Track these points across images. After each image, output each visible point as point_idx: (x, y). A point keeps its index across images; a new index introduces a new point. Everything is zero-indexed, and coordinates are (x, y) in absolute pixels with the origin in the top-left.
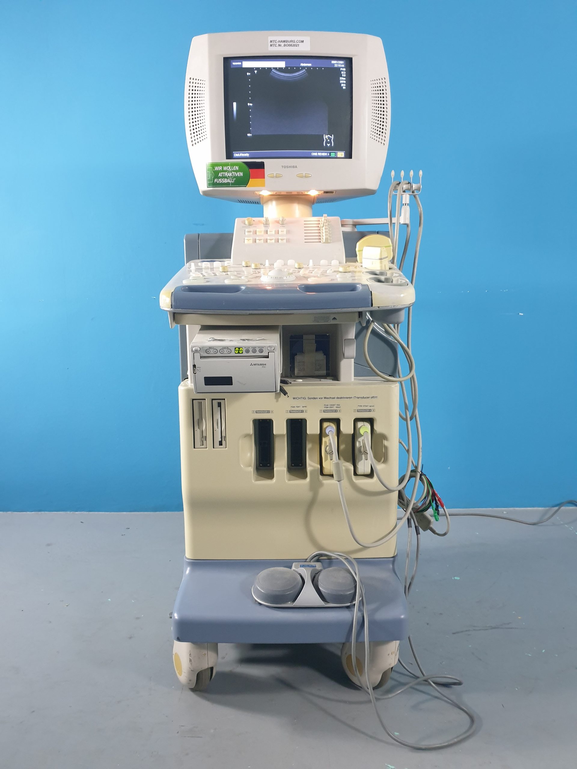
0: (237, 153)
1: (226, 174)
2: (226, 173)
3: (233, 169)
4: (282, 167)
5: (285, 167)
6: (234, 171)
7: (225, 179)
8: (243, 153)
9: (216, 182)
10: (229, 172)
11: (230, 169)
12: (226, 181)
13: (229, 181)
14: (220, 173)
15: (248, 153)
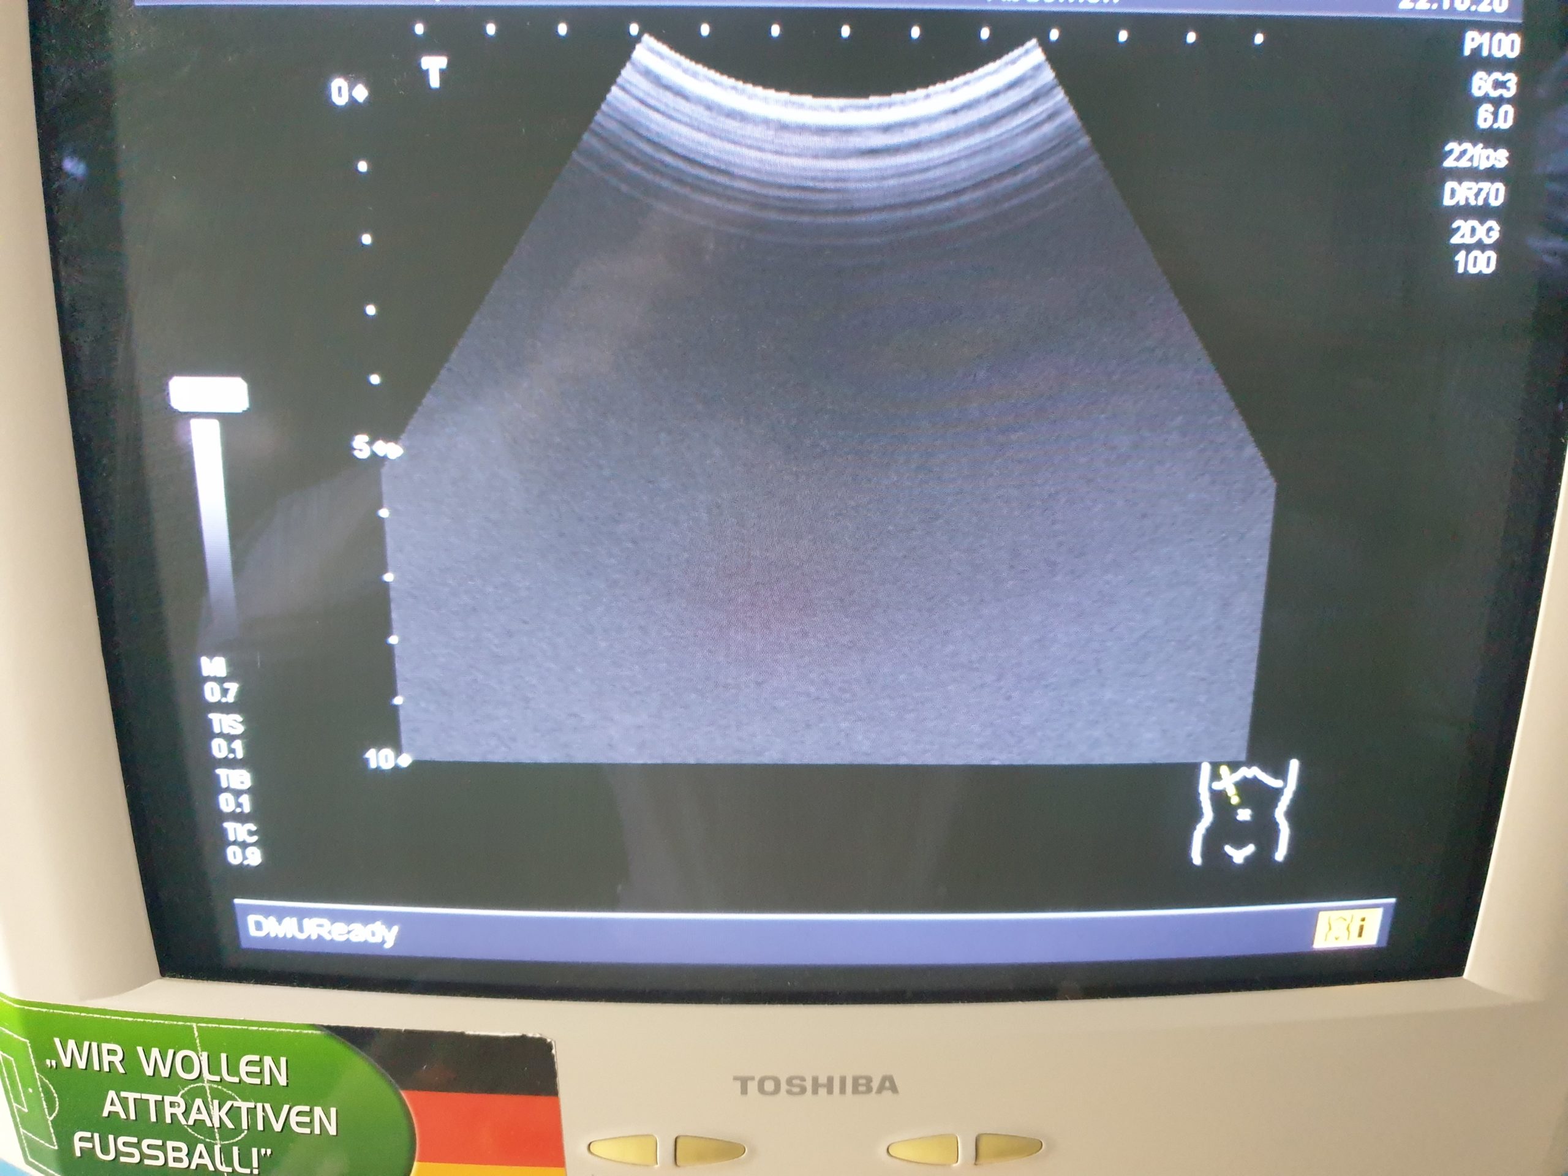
0: (281, 914)
1: (168, 1111)
2: (168, 1099)
3: (233, 1070)
4: (744, 1091)
5: (769, 1086)
6: (243, 1090)
7: (170, 1144)
8: (334, 917)
9: (89, 1154)
10: (200, 1093)
11: (206, 1075)
12: (183, 1155)
13: (206, 1160)
14: (112, 1094)
15: (389, 920)
